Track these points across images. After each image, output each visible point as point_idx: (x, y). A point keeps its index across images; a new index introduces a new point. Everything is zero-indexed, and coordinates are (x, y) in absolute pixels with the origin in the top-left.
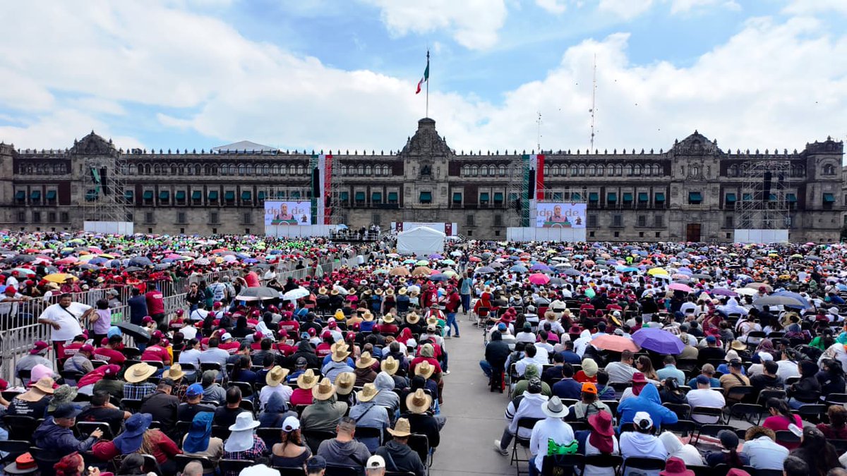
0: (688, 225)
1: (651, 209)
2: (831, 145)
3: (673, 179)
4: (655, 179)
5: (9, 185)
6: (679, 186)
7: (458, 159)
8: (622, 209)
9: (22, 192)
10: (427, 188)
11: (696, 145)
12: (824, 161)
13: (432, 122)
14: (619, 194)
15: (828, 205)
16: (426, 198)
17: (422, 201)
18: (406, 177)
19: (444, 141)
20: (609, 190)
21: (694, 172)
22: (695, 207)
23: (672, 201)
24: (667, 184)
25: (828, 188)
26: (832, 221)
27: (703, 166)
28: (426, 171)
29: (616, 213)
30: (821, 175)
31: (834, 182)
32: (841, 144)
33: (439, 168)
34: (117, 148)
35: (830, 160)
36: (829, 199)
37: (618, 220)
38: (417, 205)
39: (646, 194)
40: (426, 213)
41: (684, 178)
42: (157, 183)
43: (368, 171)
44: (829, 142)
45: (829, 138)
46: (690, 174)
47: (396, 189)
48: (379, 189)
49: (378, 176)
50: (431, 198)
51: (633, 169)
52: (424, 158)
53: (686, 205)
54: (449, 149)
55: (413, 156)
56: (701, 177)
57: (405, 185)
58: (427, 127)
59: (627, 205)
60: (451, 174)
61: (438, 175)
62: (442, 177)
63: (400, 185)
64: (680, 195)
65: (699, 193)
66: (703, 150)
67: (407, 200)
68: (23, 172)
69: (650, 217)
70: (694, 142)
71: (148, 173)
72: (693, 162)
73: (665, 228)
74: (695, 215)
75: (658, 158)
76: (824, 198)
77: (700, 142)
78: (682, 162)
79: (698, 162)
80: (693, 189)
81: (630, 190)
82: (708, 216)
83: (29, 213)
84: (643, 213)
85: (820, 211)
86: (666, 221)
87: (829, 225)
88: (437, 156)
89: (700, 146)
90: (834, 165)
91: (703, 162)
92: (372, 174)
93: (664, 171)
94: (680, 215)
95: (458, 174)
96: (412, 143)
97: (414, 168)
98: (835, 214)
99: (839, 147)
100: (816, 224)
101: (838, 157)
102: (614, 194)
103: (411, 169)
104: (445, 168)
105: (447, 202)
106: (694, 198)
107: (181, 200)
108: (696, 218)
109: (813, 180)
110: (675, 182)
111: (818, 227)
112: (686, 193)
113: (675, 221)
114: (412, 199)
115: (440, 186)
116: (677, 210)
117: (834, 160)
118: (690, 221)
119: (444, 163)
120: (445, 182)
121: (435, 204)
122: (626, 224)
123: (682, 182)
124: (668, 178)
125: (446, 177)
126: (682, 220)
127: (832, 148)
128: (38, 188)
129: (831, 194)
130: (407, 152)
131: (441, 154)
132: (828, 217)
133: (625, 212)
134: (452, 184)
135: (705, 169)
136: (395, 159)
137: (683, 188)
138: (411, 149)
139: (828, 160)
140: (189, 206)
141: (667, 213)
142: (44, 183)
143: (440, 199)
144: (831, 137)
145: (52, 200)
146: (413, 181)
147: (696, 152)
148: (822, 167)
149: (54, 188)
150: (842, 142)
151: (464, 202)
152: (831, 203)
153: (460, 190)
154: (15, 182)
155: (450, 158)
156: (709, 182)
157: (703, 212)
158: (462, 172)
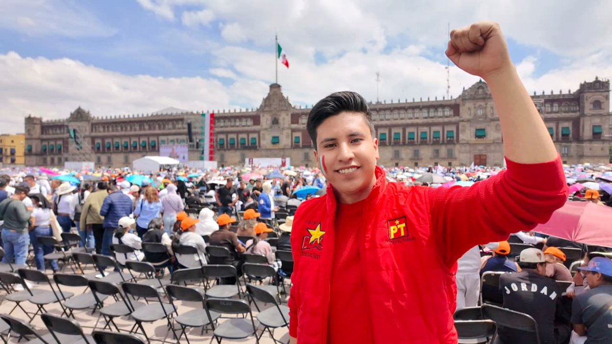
0: (475, 156)
1: (443, 143)
2: (598, 84)
3: (461, 119)
4: (446, 120)
5: (39, 142)
6: (467, 125)
7: (297, 112)
8: (419, 145)
9: (45, 146)
10: (276, 134)
11: (481, 91)
12: (592, 98)
13: (279, 86)
14: (417, 132)
15: (597, 136)
16: (275, 140)
17: (274, 143)
18: (262, 126)
19: (287, 99)
20: (408, 130)
21: (480, 112)
22: (480, 141)
23: (461, 136)
24: (457, 124)
25: (597, 121)
26: (602, 149)
27: (486, 107)
28: (275, 122)
29: (416, 148)
30: (590, 110)
31: (601, 115)
32: (607, 83)
33: (284, 119)
34: (92, 116)
35: (598, 96)
36: (597, 130)
37: (416, 153)
38: (270, 146)
39: (439, 132)
40: (276, 152)
41: (470, 117)
42: (113, 137)
43: (238, 124)
44: (597, 81)
45: (597, 78)
46: (475, 115)
47: (255, 136)
48: (244, 136)
49: (244, 126)
50: (279, 141)
51: (428, 113)
52: (274, 112)
53: (473, 140)
54: (290, 105)
55: (267, 111)
56: (485, 116)
57: (262, 132)
58: (275, 90)
59: (424, 142)
60: (293, 122)
61: (284, 124)
62: (286, 126)
63: (258, 132)
64: (468, 132)
65: (484, 130)
66: (487, 94)
67: (263, 143)
68: (46, 134)
69: (443, 150)
70: (479, 88)
71: (108, 131)
72: (478, 104)
73: (455, 159)
74: (481, 148)
75: (448, 103)
76: (593, 130)
77: (483, 88)
78: (469, 104)
79: (483, 104)
80: (479, 126)
81: (426, 129)
82: (492, 148)
83: (49, 159)
84: (437, 147)
85: (590, 141)
86: (456, 153)
87: (599, 153)
88: (283, 110)
89: (484, 91)
90: (602, 101)
91: (486, 104)
92: (240, 125)
93: (454, 113)
94: (467, 148)
95: (297, 123)
96: (265, 102)
97: (267, 120)
98: (603, 143)
99: (606, 85)
100: (587, 152)
101: (605, 94)
102: (426, 133)
103: (266, 120)
104: (288, 119)
105: (290, 144)
106: (479, 134)
107: (126, 147)
108: (482, 150)
109: (583, 115)
110: (463, 121)
111: (589, 154)
112: (473, 130)
113: (463, 153)
114: (266, 142)
115: (285, 132)
116: (465, 143)
117: (601, 97)
118: (477, 153)
119: (287, 115)
120: (288, 128)
121: (281, 145)
122: (423, 157)
123: (469, 121)
124: (456, 119)
125: (289, 125)
126: (470, 152)
127: (599, 86)
128: (52, 143)
129: (600, 126)
130: (262, 109)
131: (285, 108)
132: (597, 145)
133: (422, 147)
134: (293, 131)
135: (489, 109)
136: (254, 114)
137: (471, 126)
138: (265, 106)
139: (595, 97)
140: (131, 152)
141: (458, 146)
142: (56, 140)
143: (285, 141)
144: (598, 76)
145: (60, 150)
146: (266, 129)
147: (480, 97)
148: (591, 103)
149: (60, 143)
150: (608, 81)
151: (303, 143)
152: (600, 133)
153: (299, 134)
154: (42, 140)
155: (292, 112)
156: (492, 120)
157: (488, 145)
158: (300, 121)
